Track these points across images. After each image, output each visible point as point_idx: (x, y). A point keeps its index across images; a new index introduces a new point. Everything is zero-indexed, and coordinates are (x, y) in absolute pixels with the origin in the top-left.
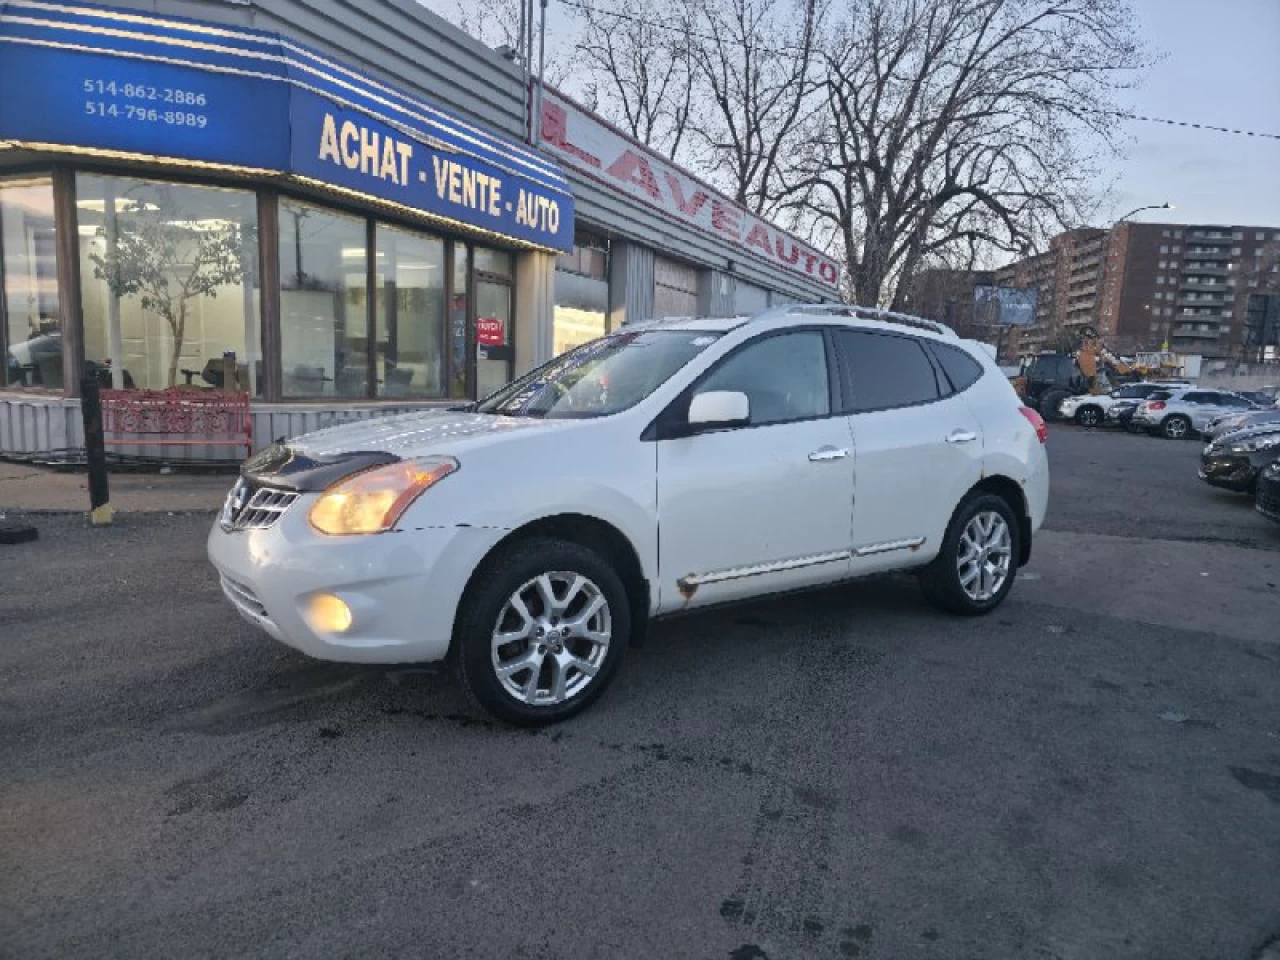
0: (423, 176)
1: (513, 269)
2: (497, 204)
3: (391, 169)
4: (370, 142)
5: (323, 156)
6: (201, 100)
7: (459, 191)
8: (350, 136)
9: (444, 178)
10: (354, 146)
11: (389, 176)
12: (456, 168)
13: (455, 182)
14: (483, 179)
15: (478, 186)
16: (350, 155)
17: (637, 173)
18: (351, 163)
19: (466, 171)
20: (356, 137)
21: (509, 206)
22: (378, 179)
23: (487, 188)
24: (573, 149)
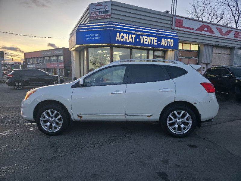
0: (138, 40)
1: (165, 54)
2: (156, 42)
3: (131, 40)
4: (126, 36)
5: (117, 40)
6: (99, 35)
7: (146, 41)
8: (122, 36)
9: (143, 40)
10: (123, 37)
11: (130, 41)
12: (146, 37)
13: (145, 40)
14: (152, 38)
15: (151, 40)
16: (122, 39)
17: (206, 29)
18: (122, 40)
19: (148, 37)
20: (123, 36)
21: (159, 42)
22: (128, 42)
23: (154, 40)
24: (184, 27)
